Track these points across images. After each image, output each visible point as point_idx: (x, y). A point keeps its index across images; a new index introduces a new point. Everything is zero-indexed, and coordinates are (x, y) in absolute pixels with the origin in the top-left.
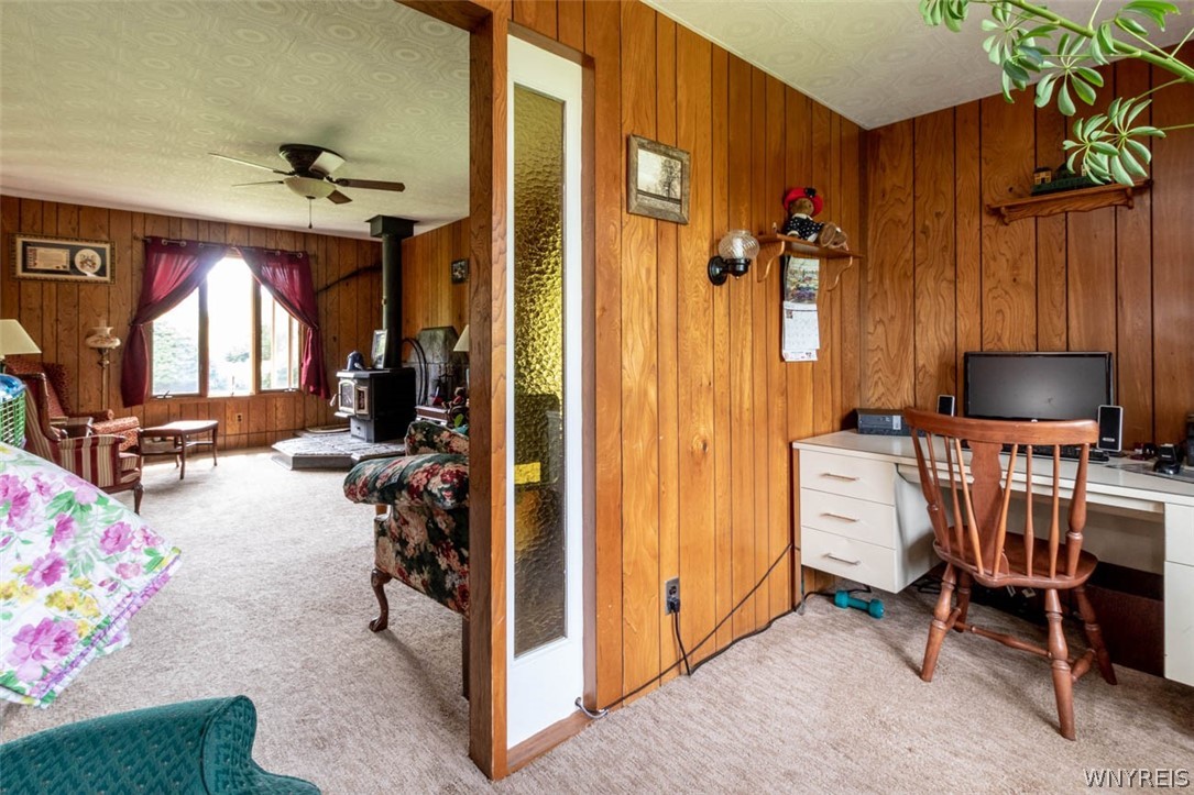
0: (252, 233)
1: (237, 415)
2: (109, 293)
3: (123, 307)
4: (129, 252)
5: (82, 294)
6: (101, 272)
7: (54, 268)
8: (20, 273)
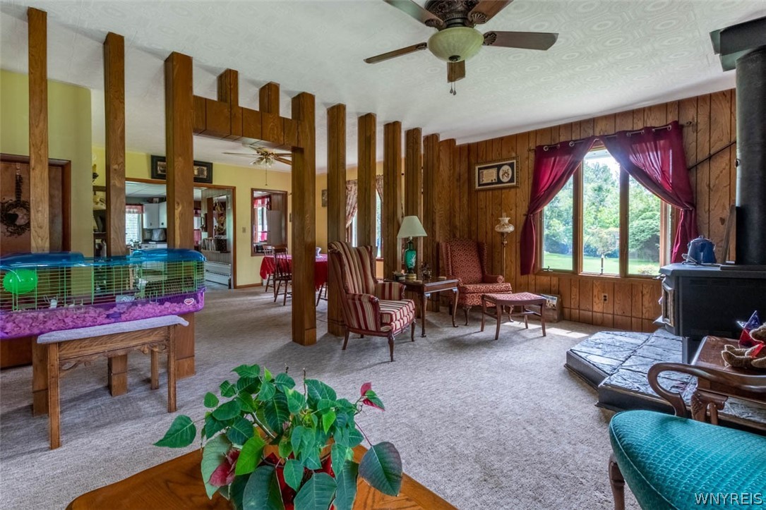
0: (618, 121)
1: (603, 295)
2: (516, 194)
3: (524, 203)
4: (527, 162)
5: (503, 196)
6: (511, 180)
7: (490, 181)
8: (477, 187)
